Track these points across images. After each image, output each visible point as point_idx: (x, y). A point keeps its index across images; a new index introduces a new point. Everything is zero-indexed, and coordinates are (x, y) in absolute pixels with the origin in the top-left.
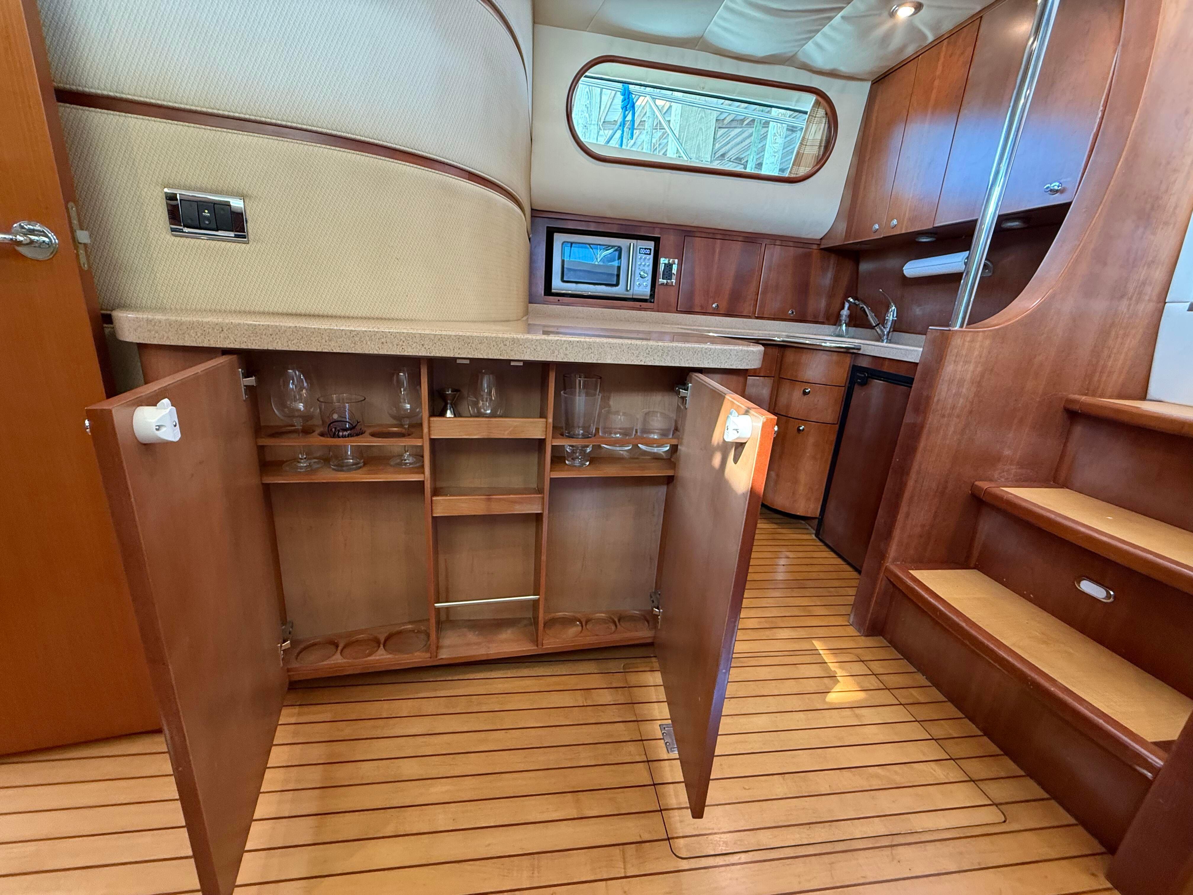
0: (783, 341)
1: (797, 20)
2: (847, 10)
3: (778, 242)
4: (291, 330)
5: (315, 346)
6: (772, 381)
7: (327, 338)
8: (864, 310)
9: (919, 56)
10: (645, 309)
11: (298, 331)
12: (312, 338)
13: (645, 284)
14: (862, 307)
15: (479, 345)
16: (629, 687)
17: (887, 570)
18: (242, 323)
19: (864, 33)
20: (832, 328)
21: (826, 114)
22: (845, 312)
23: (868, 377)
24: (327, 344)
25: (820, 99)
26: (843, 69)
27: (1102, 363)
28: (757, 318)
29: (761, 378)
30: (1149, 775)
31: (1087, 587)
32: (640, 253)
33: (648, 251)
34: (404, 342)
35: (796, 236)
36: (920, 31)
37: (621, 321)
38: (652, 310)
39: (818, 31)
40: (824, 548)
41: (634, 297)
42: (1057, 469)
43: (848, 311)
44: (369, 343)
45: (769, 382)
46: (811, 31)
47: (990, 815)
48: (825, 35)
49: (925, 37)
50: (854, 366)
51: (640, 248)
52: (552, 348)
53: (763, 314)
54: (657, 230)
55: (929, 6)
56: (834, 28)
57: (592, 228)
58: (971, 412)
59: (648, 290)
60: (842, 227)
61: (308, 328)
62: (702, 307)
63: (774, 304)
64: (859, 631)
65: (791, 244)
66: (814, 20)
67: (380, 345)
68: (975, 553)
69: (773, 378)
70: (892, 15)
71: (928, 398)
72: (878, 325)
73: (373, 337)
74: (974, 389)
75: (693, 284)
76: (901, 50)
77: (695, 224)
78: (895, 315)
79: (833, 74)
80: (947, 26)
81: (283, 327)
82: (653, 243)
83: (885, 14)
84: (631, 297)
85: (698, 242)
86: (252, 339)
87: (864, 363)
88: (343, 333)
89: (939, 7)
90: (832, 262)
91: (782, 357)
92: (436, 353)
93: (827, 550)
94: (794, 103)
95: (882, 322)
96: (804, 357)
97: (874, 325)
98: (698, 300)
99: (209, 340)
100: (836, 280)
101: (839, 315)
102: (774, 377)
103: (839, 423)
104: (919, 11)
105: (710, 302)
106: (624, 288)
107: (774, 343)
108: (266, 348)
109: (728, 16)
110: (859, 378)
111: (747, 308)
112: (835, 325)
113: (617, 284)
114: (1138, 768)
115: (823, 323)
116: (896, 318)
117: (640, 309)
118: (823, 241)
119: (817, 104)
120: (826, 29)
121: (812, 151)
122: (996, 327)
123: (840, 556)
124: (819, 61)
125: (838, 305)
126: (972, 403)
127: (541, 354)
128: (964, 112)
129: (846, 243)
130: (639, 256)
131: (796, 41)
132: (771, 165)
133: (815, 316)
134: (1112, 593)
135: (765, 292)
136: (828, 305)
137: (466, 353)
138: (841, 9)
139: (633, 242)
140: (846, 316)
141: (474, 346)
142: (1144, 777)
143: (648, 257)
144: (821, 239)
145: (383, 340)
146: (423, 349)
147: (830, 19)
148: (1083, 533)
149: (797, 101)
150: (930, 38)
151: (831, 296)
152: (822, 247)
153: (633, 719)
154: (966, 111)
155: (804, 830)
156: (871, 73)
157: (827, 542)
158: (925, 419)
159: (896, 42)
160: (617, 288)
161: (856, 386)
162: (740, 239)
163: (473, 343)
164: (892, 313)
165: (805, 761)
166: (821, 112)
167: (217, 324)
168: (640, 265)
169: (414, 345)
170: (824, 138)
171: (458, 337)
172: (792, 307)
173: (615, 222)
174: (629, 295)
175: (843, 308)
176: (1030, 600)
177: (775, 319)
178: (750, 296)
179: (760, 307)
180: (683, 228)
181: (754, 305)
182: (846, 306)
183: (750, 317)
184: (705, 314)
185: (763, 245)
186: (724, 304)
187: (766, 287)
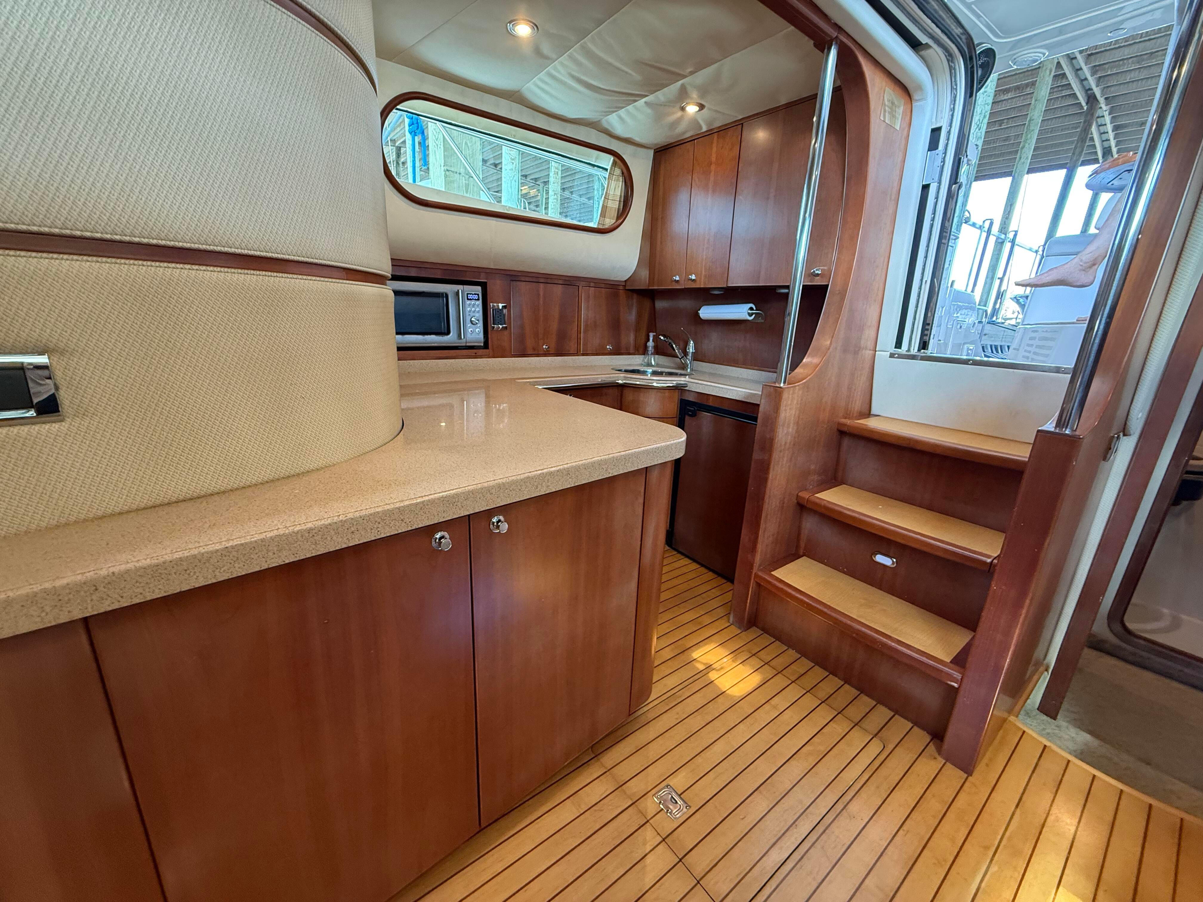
1: (611, 98)
2: (650, 98)
3: (592, 284)
4: (219, 554)
5: (257, 564)
7: (275, 549)
8: (672, 345)
9: (694, 140)
10: (480, 357)
11: (230, 552)
12: (252, 556)
13: (477, 330)
14: (670, 343)
15: (465, 502)
16: (609, 770)
17: (756, 576)
18: (133, 568)
19: (659, 117)
20: (641, 357)
21: (623, 173)
22: (651, 344)
23: (697, 410)
24: (276, 556)
25: (617, 160)
26: (637, 139)
27: (852, 394)
28: (583, 355)
30: (956, 685)
31: (880, 559)
32: (468, 299)
33: (476, 297)
34: (379, 523)
35: (606, 279)
36: (698, 123)
38: (488, 356)
39: (623, 108)
40: (679, 556)
41: (468, 344)
42: (836, 471)
43: (653, 342)
44: (334, 538)
46: (616, 107)
47: (875, 748)
48: (628, 112)
49: (701, 127)
50: (681, 399)
51: (468, 294)
52: (536, 484)
53: (587, 350)
54: (483, 275)
55: (709, 109)
56: (636, 108)
57: (413, 273)
58: (794, 445)
59: (481, 336)
60: (645, 273)
61: (246, 543)
62: (534, 349)
63: (595, 340)
64: (739, 628)
65: (603, 286)
66: (624, 100)
67: (349, 536)
68: (802, 544)
70: (683, 109)
71: (772, 440)
72: (683, 356)
73: (340, 529)
74: (796, 428)
75: (522, 327)
76: (684, 133)
77: (521, 268)
78: (693, 349)
79: (628, 141)
80: (718, 124)
81: (206, 555)
82: (479, 288)
83: (678, 106)
84: (464, 345)
85: (524, 287)
86: (151, 585)
87: (691, 398)
88: (299, 536)
89: (716, 111)
90: (635, 300)
91: (622, 396)
92: (418, 524)
93: (683, 557)
94: (594, 160)
96: (642, 395)
97: (680, 356)
98: (530, 343)
99: (69, 612)
100: (639, 316)
101: (646, 347)
104: (702, 109)
105: (541, 344)
106: (456, 336)
108: (178, 591)
109: (547, 79)
110: (691, 411)
111: (572, 346)
112: (644, 354)
113: (448, 333)
114: (949, 683)
115: (634, 354)
116: (694, 351)
117: (476, 357)
118: (628, 283)
119: (614, 164)
120: (630, 108)
121: (614, 205)
122: (804, 381)
123: (695, 561)
124: (619, 130)
125: (644, 339)
126: (795, 438)
127: (525, 492)
128: (739, 198)
129: (650, 288)
130: (468, 302)
131: (605, 112)
132: (510, 172)
133: (627, 349)
134: (895, 560)
135: (586, 331)
136: (636, 338)
137: (451, 514)
138: (647, 96)
139: (460, 287)
140: (652, 347)
141: (459, 504)
142: (953, 687)
143: (477, 303)
144: (626, 281)
145: (353, 529)
146: (403, 524)
147: (635, 101)
148: (878, 526)
149: (597, 158)
150: (704, 129)
151: (637, 330)
152: (627, 288)
153: (629, 804)
154: (741, 197)
155: (793, 830)
156: (656, 144)
157: (680, 550)
158: (770, 455)
159: (681, 128)
160: (449, 336)
161: (687, 418)
162: (561, 282)
163: (458, 502)
164: (691, 347)
165: (764, 768)
166: (618, 171)
167: (85, 583)
168: (470, 311)
169: (393, 523)
170: (623, 195)
171: (442, 499)
172: (609, 343)
173: (438, 267)
174: (462, 343)
175: (648, 340)
176: (844, 573)
177: (597, 354)
178: (574, 335)
179: (584, 345)
180: (508, 273)
181: (578, 343)
182: (651, 339)
183: (577, 354)
184: (538, 355)
185: (580, 287)
186: (553, 345)
187: (586, 326)
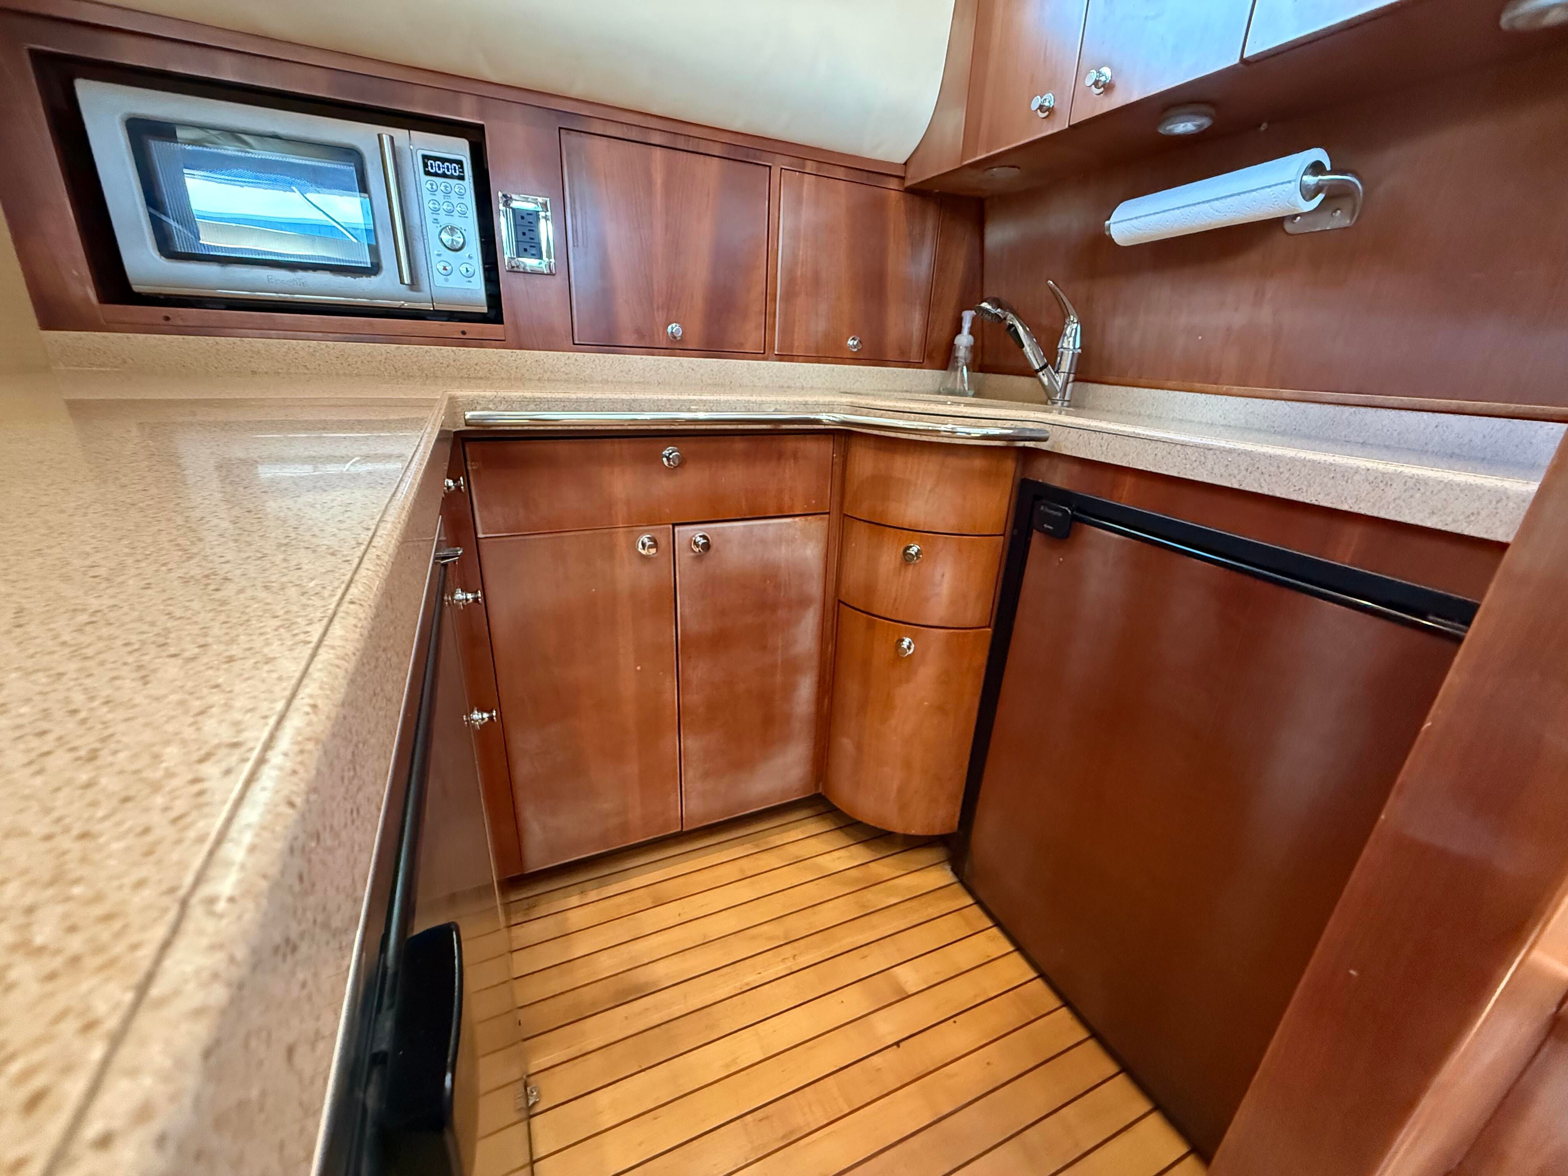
0: (843, 423)
3: (810, 166)
6: (825, 523)
8: (1016, 331)
10: (480, 342)
13: (462, 266)
14: (1013, 326)
20: (938, 374)
22: (964, 340)
23: (1074, 518)
28: (781, 358)
29: (797, 519)
32: (425, 173)
33: (453, 168)
35: (850, 153)
37: (410, 377)
38: (501, 343)
41: (437, 306)
43: (971, 338)
45: (817, 526)
50: (1023, 481)
51: (422, 158)
53: (791, 347)
54: (468, 102)
59: (477, 285)
60: (956, 120)
62: (640, 333)
63: (814, 322)
65: (840, 173)
69: (827, 516)
72: (1045, 366)
78: (1078, 345)
82: (463, 143)
84: (426, 305)
85: (602, 150)
87: (1056, 479)
90: (930, 224)
91: (844, 461)
95: (1052, 358)
97: (1037, 367)
98: (626, 312)
100: (940, 266)
101: (951, 347)
102: (829, 513)
103: (992, 624)
105: (662, 319)
106: (396, 280)
107: (822, 427)
110: (1047, 518)
111: (750, 332)
112: (944, 368)
113: (372, 269)
115: (919, 365)
116: (1080, 351)
117: (464, 342)
118: (911, 171)
125: (948, 328)
129: (966, 163)
133: (903, 352)
135: (790, 295)
136: (927, 324)
140: (966, 347)
143: (456, 184)
144: (905, 164)
151: (931, 306)
152: (908, 185)
160: (373, 278)
161: (1036, 538)
162: (716, 150)
164: (1071, 339)
168: (435, 210)
172: (854, 332)
174: (422, 301)
175: (958, 330)
177: (818, 359)
178: (757, 306)
179: (783, 331)
180: (553, 104)
181: (768, 327)
182: (966, 325)
183: (762, 354)
184: (651, 349)
185: (776, 171)
186: (696, 326)
187: (791, 282)
